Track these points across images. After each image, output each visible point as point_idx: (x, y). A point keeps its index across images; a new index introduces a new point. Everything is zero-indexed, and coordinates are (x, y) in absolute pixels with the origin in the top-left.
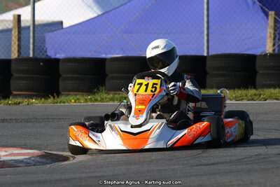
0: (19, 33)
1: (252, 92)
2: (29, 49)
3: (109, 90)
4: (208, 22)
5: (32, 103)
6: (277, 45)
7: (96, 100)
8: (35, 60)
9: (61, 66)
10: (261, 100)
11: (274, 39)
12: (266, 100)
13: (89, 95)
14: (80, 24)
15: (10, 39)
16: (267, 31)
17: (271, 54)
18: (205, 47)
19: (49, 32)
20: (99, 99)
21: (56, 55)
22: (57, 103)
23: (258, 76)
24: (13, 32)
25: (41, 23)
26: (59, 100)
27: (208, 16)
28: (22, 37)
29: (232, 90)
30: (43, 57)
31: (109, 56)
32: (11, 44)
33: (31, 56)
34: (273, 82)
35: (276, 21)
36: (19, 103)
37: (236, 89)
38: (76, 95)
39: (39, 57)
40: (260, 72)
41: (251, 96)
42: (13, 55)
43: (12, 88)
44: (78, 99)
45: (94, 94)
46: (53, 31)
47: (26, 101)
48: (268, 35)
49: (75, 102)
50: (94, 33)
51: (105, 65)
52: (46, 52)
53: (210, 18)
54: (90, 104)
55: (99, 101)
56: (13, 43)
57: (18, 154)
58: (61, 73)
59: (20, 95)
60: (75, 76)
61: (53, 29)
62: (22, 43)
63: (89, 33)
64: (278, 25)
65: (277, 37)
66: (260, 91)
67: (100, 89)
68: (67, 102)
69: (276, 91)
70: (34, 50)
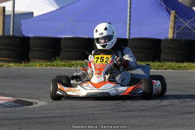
0: (4, 19)
1: (157, 64)
2: (10, 30)
3: (62, 59)
4: (130, 16)
5: (10, 66)
6: (175, 33)
7: (53, 66)
8: (13, 37)
9: (31, 42)
10: (163, 70)
11: (174, 29)
12: (167, 70)
13: (48, 62)
14: (45, 14)
16: (169, 24)
17: (171, 39)
18: (128, 33)
19: (24, 19)
21: (28, 34)
23: (162, 54)
25: (18, 12)
26: (28, 65)
27: (130, 12)
28: (6, 21)
29: (144, 62)
30: (19, 35)
31: (63, 36)
33: (11, 34)
35: (175, 17)
37: (147, 62)
38: (40, 61)
39: (16, 35)
40: (164, 51)
41: (157, 66)
44: (41, 64)
45: (52, 61)
46: (27, 19)
47: (6, 65)
48: (170, 26)
49: (39, 66)
50: (54, 21)
51: (60, 43)
52: (21, 32)
54: (49, 67)
55: (56, 66)
58: (31, 46)
59: (2, 60)
60: (40, 49)
61: (27, 17)
62: (5, 26)
63: (50, 21)
64: (177, 20)
65: (176, 28)
66: (163, 64)
67: (57, 57)
68: (34, 66)
69: (174, 64)
70: (13, 31)
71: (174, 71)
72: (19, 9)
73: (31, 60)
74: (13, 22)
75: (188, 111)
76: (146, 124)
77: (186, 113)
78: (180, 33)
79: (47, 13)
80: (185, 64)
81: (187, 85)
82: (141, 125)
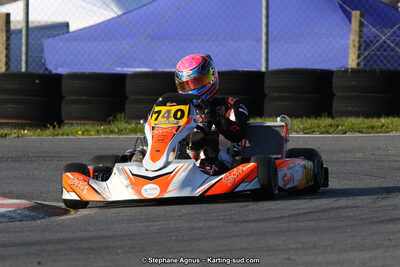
0: (8, 38)
1: (326, 121)
2: (21, 60)
3: (130, 118)
4: (267, 26)
5: (23, 135)
6: (362, 57)
7: (112, 132)
8: (28, 76)
9: (65, 85)
10: (338, 133)
11: (359, 49)
12: (345, 133)
13: (102, 125)
16: (349, 38)
17: (353, 70)
18: (263, 60)
19: (49, 37)
20: (116, 130)
21: (57, 67)
22: (57, 135)
23: (335, 100)
25: (37, 24)
26: (61, 132)
27: (267, 17)
28: (12, 45)
29: (299, 119)
30: (41, 72)
31: (131, 70)
34: (355, 109)
35: (361, 25)
36: (6, 135)
37: (305, 118)
38: (85, 124)
39: (34, 71)
40: (338, 94)
41: (325, 127)
44: (87, 130)
45: (109, 123)
46: (54, 36)
47: (14, 133)
48: (351, 46)
49: (83, 134)
50: (110, 40)
51: (124, 84)
52: (44, 64)
53: (271, 20)
54: (104, 136)
55: (116, 133)
58: (64, 94)
59: (7, 124)
60: (84, 98)
61: (55, 33)
62: (12, 52)
63: (103, 40)
64: (365, 30)
65: (364, 46)
66: (337, 121)
67: (118, 116)
68: (72, 134)
69: (360, 121)
70: (27, 62)
71: (360, 135)
72: (41, 16)
73: (66, 121)
74: (27, 43)
75: (387, 218)
76: (300, 246)
77: (382, 222)
78: (371, 57)
80: (383, 120)
81: (387, 164)
82: (291, 249)
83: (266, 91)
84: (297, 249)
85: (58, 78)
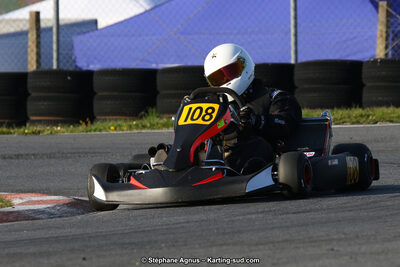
0: (38, 36)
1: (357, 112)
2: (52, 58)
3: (162, 113)
4: (296, 18)
5: (57, 132)
6: (390, 48)
7: (144, 127)
8: (60, 73)
9: (96, 81)
10: (369, 123)
11: (387, 39)
12: (376, 123)
13: (134, 120)
14: (121, 22)
15: (25, 46)
16: (376, 28)
17: (382, 60)
18: (293, 52)
19: (79, 34)
20: (148, 125)
21: (88, 66)
22: (90, 131)
23: (365, 90)
24: (30, 35)
25: (67, 22)
26: (93, 128)
27: (296, 10)
28: (42, 43)
30: (71, 69)
31: (161, 66)
32: (26, 51)
33: (55, 67)
35: (389, 15)
36: (39, 132)
37: (335, 109)
38: (116, 120)
39: (65, 68)
40: (368, 84)
41: (356, 117)
42: (29, 66)
43: (29, 113)
44: (119, 126)
45: (141, 118)
46: (85, 33)
47: (48, 130)
48: (378, 36)
49: (115, 129)
50: (140, 35)
51: (155, 79)
52: (75, 61)
53: (299, 12)
54: (135, 131)
55: (148, 128)
56: (29, 50)
57: (39, 202)
58: (95, 90)
59: (39, 122)
60: (115, 93)
61: (84, 30)
62: (42, 50)
63: (133, 35)
64: (392, 20)
65: (391, 36)
66: (368, 111)
67: (150, 110)
68: (105, 129)
69: (390, 111)
70: (58, 59)
71: (391, 124)
72: (69, 14)
73: (98, 117)
74: (58, 40)
76: (343, 236)
79: (125, 20)
83: (296, 83)
84: (340, 240)
85: (89, 75)
